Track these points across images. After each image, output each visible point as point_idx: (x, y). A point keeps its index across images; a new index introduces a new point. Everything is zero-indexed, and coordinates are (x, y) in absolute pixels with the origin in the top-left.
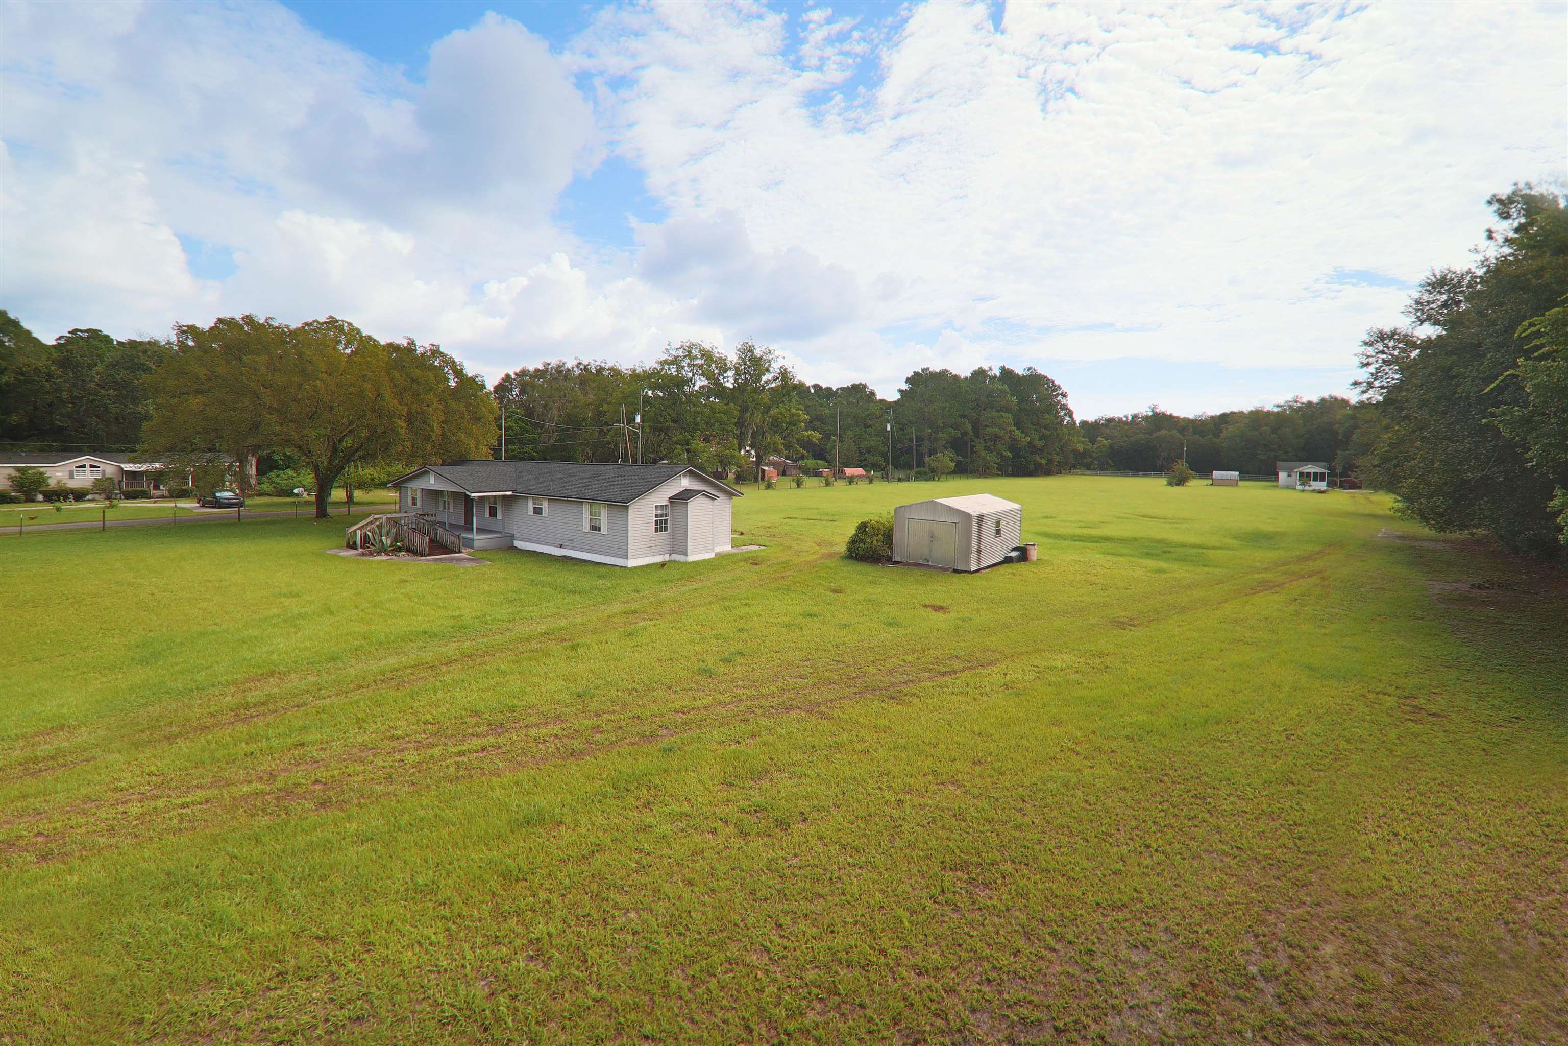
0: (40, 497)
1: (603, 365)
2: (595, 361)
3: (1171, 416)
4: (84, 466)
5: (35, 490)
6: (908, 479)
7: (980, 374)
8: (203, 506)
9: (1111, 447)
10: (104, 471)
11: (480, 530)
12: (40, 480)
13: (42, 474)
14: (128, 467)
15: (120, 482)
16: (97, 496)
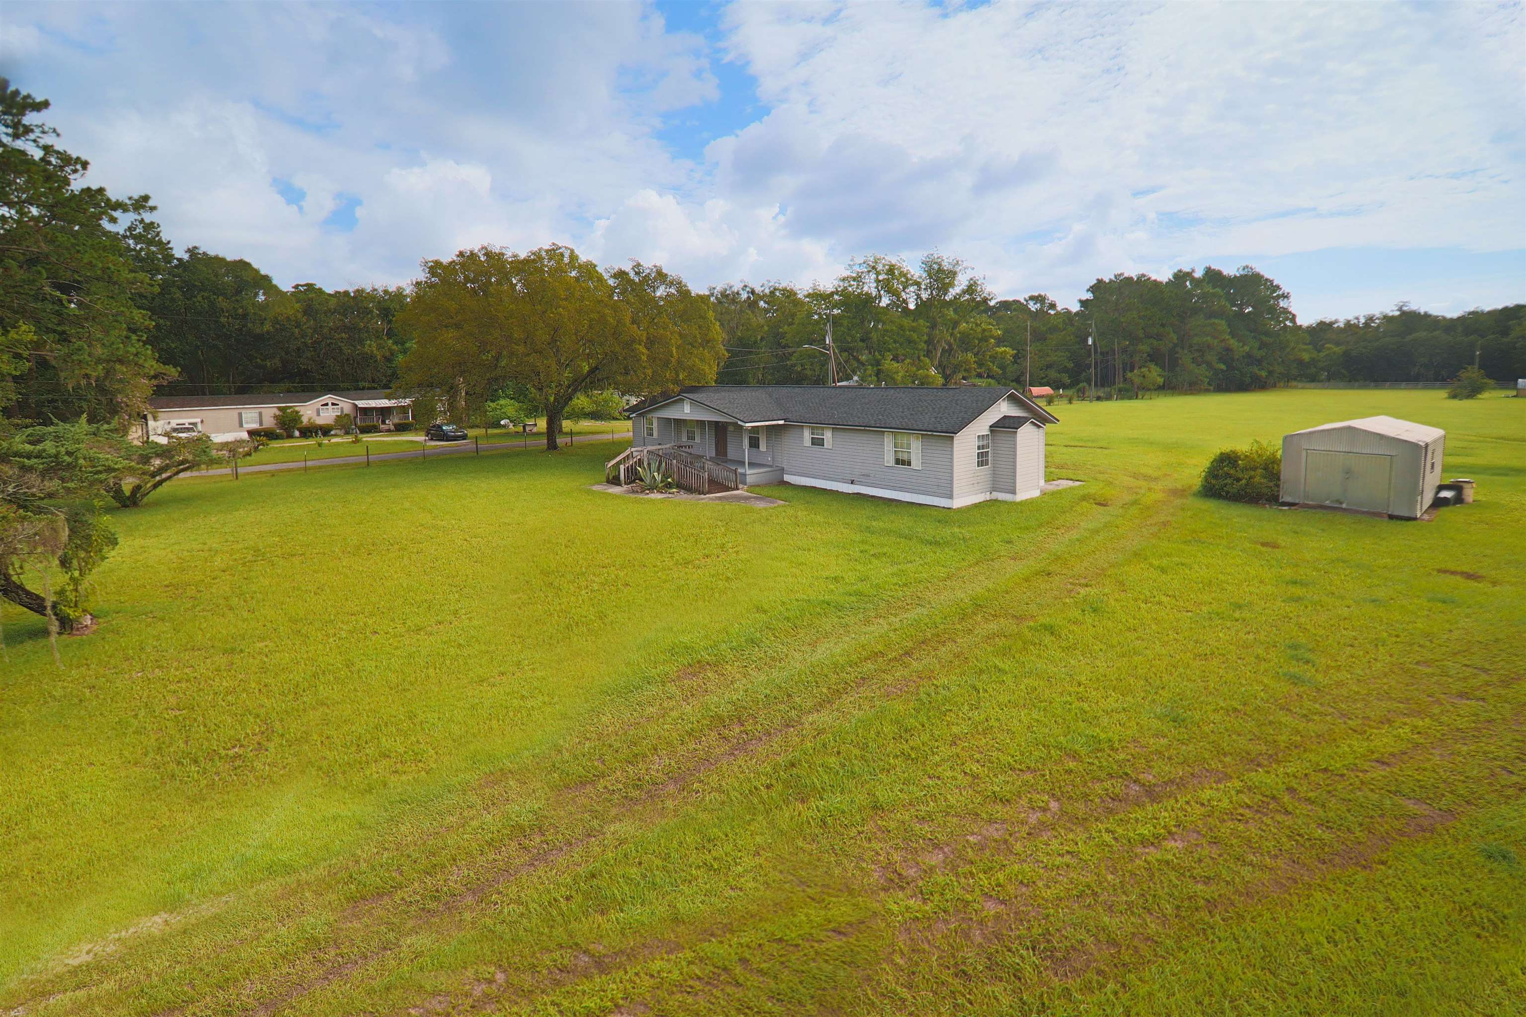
0: (297, 433)
1: (777, 285)
2: (769, 281)
3: (1427, 316)
4: (327, 404)
5: (293, 427)
6: (1109, 398)
7: (1181, 277)
8: (432, 439)
9: (1346, 354)
10: (342, 408)
11: (752, 465)
12: (296, 418)
13: (297, 412)
14: (361, 404)
15: (355, 418)
16: (338, 432)
